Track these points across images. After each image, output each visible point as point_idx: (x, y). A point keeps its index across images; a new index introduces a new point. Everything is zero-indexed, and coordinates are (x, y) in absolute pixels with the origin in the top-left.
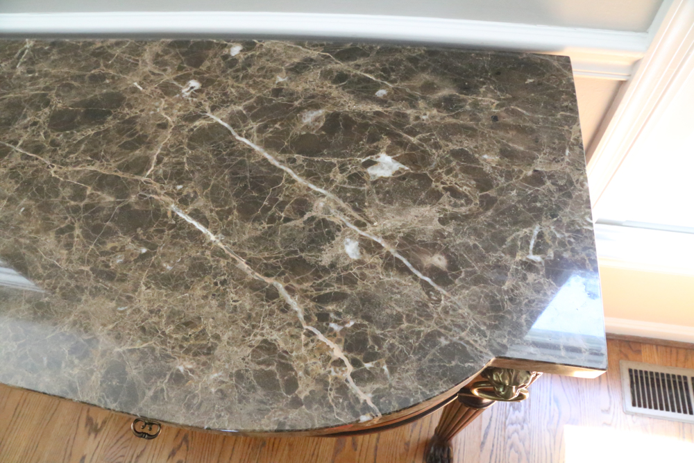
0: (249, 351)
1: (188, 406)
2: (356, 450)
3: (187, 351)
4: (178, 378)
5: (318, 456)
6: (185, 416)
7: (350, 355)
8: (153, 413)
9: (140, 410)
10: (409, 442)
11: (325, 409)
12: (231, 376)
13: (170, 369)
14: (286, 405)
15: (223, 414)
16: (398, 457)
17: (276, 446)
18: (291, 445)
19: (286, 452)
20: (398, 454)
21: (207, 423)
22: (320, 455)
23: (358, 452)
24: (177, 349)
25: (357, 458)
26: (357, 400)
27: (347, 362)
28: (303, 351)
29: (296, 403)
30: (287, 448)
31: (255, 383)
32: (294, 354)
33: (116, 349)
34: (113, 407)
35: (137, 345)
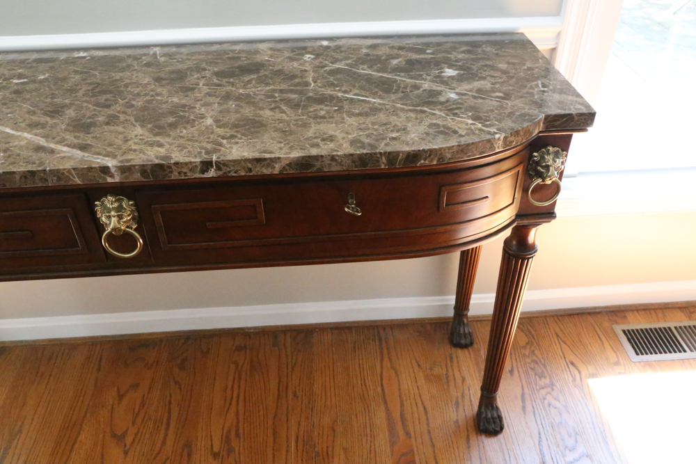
0: (426, 127)
2: (410, 438)
3: (392, 131)
4: (394, 139)
5: (375, 451)
7: (477, 121)
10: (457, 421)
11: (477, 136)
12: (422, 134)
13: (387, 137)
14: (457, 137)
16: (452, 435)
17: (330, 453)
18: (345, 450)
19: (343, 457)
20: (451, 432)
22: (377, 450)
23: (413, 440)
24: (386, 131)
25: (414, 444)
26: (490, 132)
27: (477, 123)
28: (453, 123)
29: (462, 136)
30: (342, 452)
31: (436, 134)
32: (449, 125)
33: (350, 136)
34: (365, 151)
35: (361, 133)
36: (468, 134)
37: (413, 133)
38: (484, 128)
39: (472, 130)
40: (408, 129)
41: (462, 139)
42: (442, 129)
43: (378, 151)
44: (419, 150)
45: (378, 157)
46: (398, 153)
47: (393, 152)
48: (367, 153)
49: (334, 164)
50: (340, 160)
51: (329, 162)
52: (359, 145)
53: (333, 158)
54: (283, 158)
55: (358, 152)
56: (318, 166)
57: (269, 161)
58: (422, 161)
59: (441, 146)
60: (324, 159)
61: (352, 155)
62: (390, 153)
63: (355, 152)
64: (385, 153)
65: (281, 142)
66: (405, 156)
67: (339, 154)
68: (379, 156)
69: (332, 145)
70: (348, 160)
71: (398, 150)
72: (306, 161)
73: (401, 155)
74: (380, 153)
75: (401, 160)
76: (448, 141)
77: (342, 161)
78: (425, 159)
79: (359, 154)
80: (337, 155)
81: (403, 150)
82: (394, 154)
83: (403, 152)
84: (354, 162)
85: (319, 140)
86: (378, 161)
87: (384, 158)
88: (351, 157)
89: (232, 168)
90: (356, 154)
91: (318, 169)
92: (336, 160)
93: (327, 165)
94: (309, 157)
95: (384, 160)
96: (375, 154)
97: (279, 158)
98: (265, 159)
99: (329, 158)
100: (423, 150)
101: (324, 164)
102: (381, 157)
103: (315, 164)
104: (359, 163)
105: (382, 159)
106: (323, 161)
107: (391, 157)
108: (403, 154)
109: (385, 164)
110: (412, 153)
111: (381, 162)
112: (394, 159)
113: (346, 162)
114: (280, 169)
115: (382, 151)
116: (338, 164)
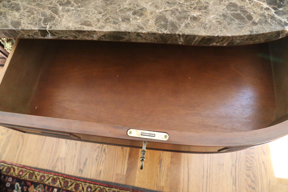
0: (225, 7)
1: (205, 28)
3: (195, 9)
4: (195, 19)
6: (205, 32)
7: (271, 6)
8: (188, 32)
9: (181, 31)
11: (269, 25)
12: (220, 16)
13: (189, 16)
14: (251, 24)
15: (223, 30)
21: (217, 33)
24: (189, 8)
26: (281, 21)
27: (270, 8)
28: (249, 6)
29: (255, 24)
31: (232, 18)
32: (246, 7)
33: (157, 11)
34: (166, 32)
35: (168, 8)
36: (260, 22)
37: (213, 14)
38: (276, 16)
39: (265, 17)
40: (209, 8)
41: (255, 28)
42: (239, 12)
43: (177, 33)
44: (214, 37)
46: (194, 36)
47: (191, 36)
48: (167, 34)
49: (139, 38)
51: (136, 37)
52: (162, 23)
53: (138, 34)
54: (98, 31)
55: (160, 32)
56: (127, 39)
57: (87, 33)
58: (214, 44)
59: (234, 35)
60: (131, 35)
61: (154, 34)
62: (187, 36)
63: (157, 32)
64: (183, 35)
65: (100, 13)
66: (199, 40)
67: (144, 32)
68: (177, 36)
69: (140, 21)
71: (196, 33)
72: (117, 35)
73: (197, 38)
74: (179, 35)
75: (196, 42)
76: (241, 28)
77: (146, 37)
78: (217, 43)
79: (160, 34)
80: (142, 33)
81: (200, 34)
82: (191, 37)
83: (199, 36)
84: (156, 38)
85: (130, 13)
86: (176, 40)
87: (181, 39)
88: (154, 35)
89: (62, 35)
90: (158, 34)
92: (141, 36)
94: (118, 32)
95: (182, 39)
96: (175, 35)
97: (95, 31)
98: (84, 31)
99: (136, 34)
100: (218, 37)
101: (132, 38)
102: (180, 38)
103: (124, 37)
104: (161, 39)
105: (180, 39)
106: (131, 36)
107: (188, 39)
108: (199, 37)
109: (183, 42)
110: (207, 37)
111: (179, 40)
112: (190, 40)
113: (149, 38)
114: (97, 38)
115: (181, 34)
116: (143, 39)
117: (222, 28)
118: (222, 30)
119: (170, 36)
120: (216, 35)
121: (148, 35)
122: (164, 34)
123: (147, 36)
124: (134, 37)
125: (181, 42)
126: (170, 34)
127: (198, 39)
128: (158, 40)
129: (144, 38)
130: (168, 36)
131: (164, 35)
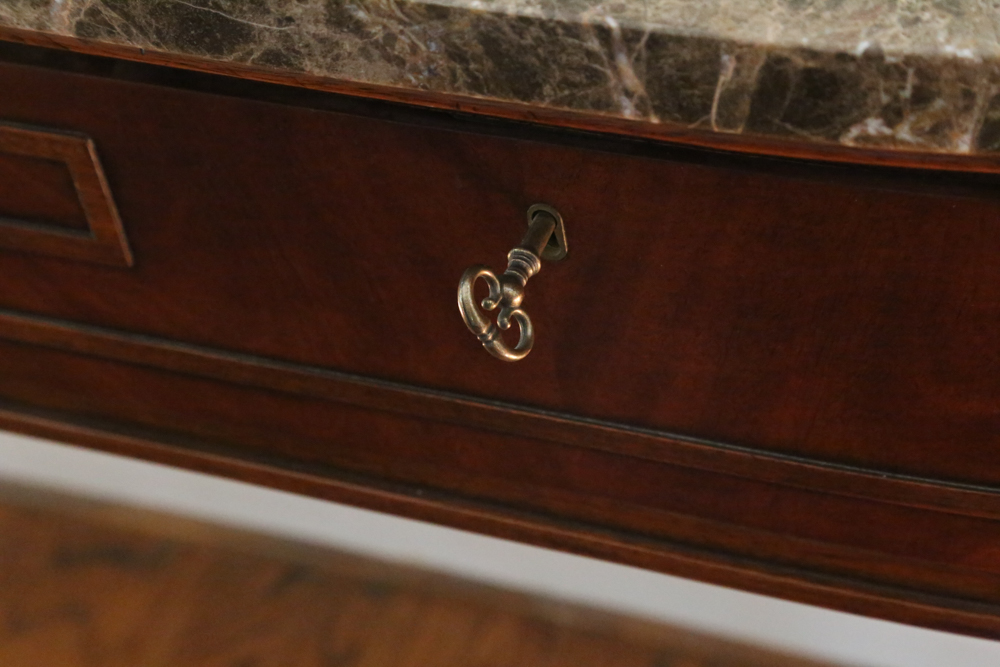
6: (785, 22)
15: (926, 16)
21: (870, 34)
43: (589, 15)
44: (843, 57)
45: (590, 54)
46: (709, 50)
47: (680, 40)
49: (349, 43)
50: (378, 32)
51: (323, 30)
55: (476, 4)
56: (271, 43)
58: (874, 125)
61: (438, 13)
62: (657, 41)
64: (632, 36)
66: (752, 76)
68: (594, 44)
70: (425, 37)
73: (729, 62)
74: (603, 32)
75: (731, 99)
77: (391, 38)
79: (478, 17)
81: (743, 34)
82: (686, 54)
83: (743, 52)
84: (456, 55)
86: (595, 78)
87: (623, 61)
88: (439, 27)
90: (463, 12)
91: (272, 57)
92: (359, 28)
93: (317, 48)
95: (628, 73)
96: (573, 29)
100: (874, 57)
101: (300, 34)
102: (612, 57)
103: (251, 28)
104: (489, 64)
105: (615, 69)
106: (290, 20)
107: (667, 65)
108: (739, 59)
109: (641, 99)
110: (800, 62)
111: (613, 82)
112: (689, 83)
113: (414, 49)
114: (73, 15)
115: (612, 23)
116: (376, 53)
117: (924, 9)
118: (917, 20)
119: (543, 35)
120: (862, 47)
121: (401, 22)
122: (500, 15)
123: (395, 27)
124: (312, 28)
125: (629, 94)
126: (542, 24)
127: (737, 71)
128: (472, 66)
129: (376, 44)
130: (528, 41)
131: (507, 29)
